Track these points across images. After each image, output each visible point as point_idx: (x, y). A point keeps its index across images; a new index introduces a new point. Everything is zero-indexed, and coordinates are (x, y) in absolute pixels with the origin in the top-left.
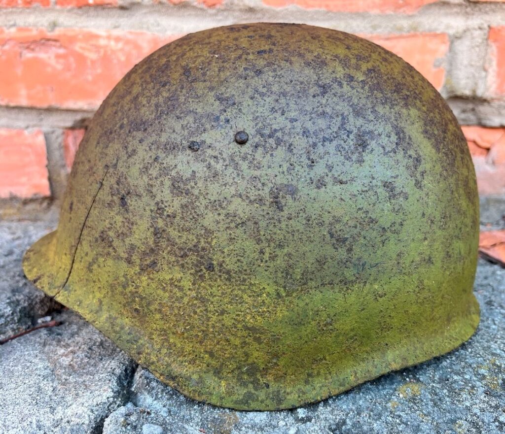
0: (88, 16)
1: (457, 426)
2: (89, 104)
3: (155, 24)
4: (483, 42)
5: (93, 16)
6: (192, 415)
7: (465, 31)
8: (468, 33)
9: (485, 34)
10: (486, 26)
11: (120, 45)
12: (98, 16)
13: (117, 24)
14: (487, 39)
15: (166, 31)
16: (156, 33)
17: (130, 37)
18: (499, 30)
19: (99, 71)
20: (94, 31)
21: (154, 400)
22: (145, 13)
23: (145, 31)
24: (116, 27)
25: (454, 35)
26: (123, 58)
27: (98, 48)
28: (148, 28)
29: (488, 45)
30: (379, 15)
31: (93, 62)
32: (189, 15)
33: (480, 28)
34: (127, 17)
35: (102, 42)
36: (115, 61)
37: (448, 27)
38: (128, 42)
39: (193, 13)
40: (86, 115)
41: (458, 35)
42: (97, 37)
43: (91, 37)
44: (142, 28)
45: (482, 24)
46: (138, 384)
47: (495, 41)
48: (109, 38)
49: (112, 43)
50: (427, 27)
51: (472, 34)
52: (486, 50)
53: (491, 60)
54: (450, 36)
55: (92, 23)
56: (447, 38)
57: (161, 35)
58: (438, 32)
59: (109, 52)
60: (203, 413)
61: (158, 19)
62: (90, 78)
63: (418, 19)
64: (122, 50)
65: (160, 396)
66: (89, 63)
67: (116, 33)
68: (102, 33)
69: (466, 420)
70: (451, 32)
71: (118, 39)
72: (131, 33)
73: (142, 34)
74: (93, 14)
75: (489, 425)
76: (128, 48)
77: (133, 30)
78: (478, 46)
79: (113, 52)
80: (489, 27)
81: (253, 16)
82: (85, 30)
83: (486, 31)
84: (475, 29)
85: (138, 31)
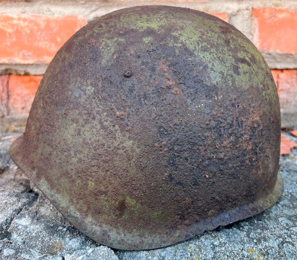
0: (6, 6)
1: (189, 247)
2: (9, 60)
3: (48, 10)
4: (249, 18)
5: (9, 6)
6: (37, 244)
7: (238, 11)
8: (240, 12)
9: (250, 13)
10: (250, 8)
11: (26, 24)
12: (12, 6)
13: (24, 11)
14: (251, 16)
15: (54, 14)
16: (48, 16)
17: (32, 18)
18: (259, 10)
19: (14, 39)
20: (10, 15)
21: (18, 236)
22: (41, 4)
23: (41, 15)
24: (23, 13)
25: (231, 14)
26: (28, 32)
27: (13, 26)
28: (43, 13)
29: (252, 19)
30: (184, 2)
31: (10, 34)
32: (68, 4)
33: (247, 9)
34: (30, 6)
35: (15, 22)
36: (24, 33)
37: (228, 9)
38: (31, 22)
39: (71, 3)
40: (8, 67)
41: (234, 14)
42: (12, 19)
43: (8, 19)
44: (39, 13)
45: (248, 7)
46: (11, 228)
47: (257, 17)
48: (19, 19)
49: (21, 22)
50: (214, 9)
51: (242, 13)
52: (251, 22)
53: (255, 29)
54: (228, 15)
55: (9, 10)
56: (226, 16)
57: (51, 17)
58: (221, 12)
59: (20, 28)
60: (43, 242)
61: (50, 7)
62: (9, 44)
63: (209, 5)
64: (27, 26)
65: (21, 234)
66: (7, 34)
67: (23, 16)
68: (15, 16)
69: (195, 244)
70: (229, 12)
71: (25, 20)
72: (33, 16)
73: (39, 16)
74: (9, 5)
75: (207, 247)
76: (31, 25)
77: (33, 14)
78: (246, 20)
79: (22, 28)
80: (252, 8)
81: (107, 4)
82: (4, 14)
83: (250, 11)
84: (244, 10)
85: (37, 15)
